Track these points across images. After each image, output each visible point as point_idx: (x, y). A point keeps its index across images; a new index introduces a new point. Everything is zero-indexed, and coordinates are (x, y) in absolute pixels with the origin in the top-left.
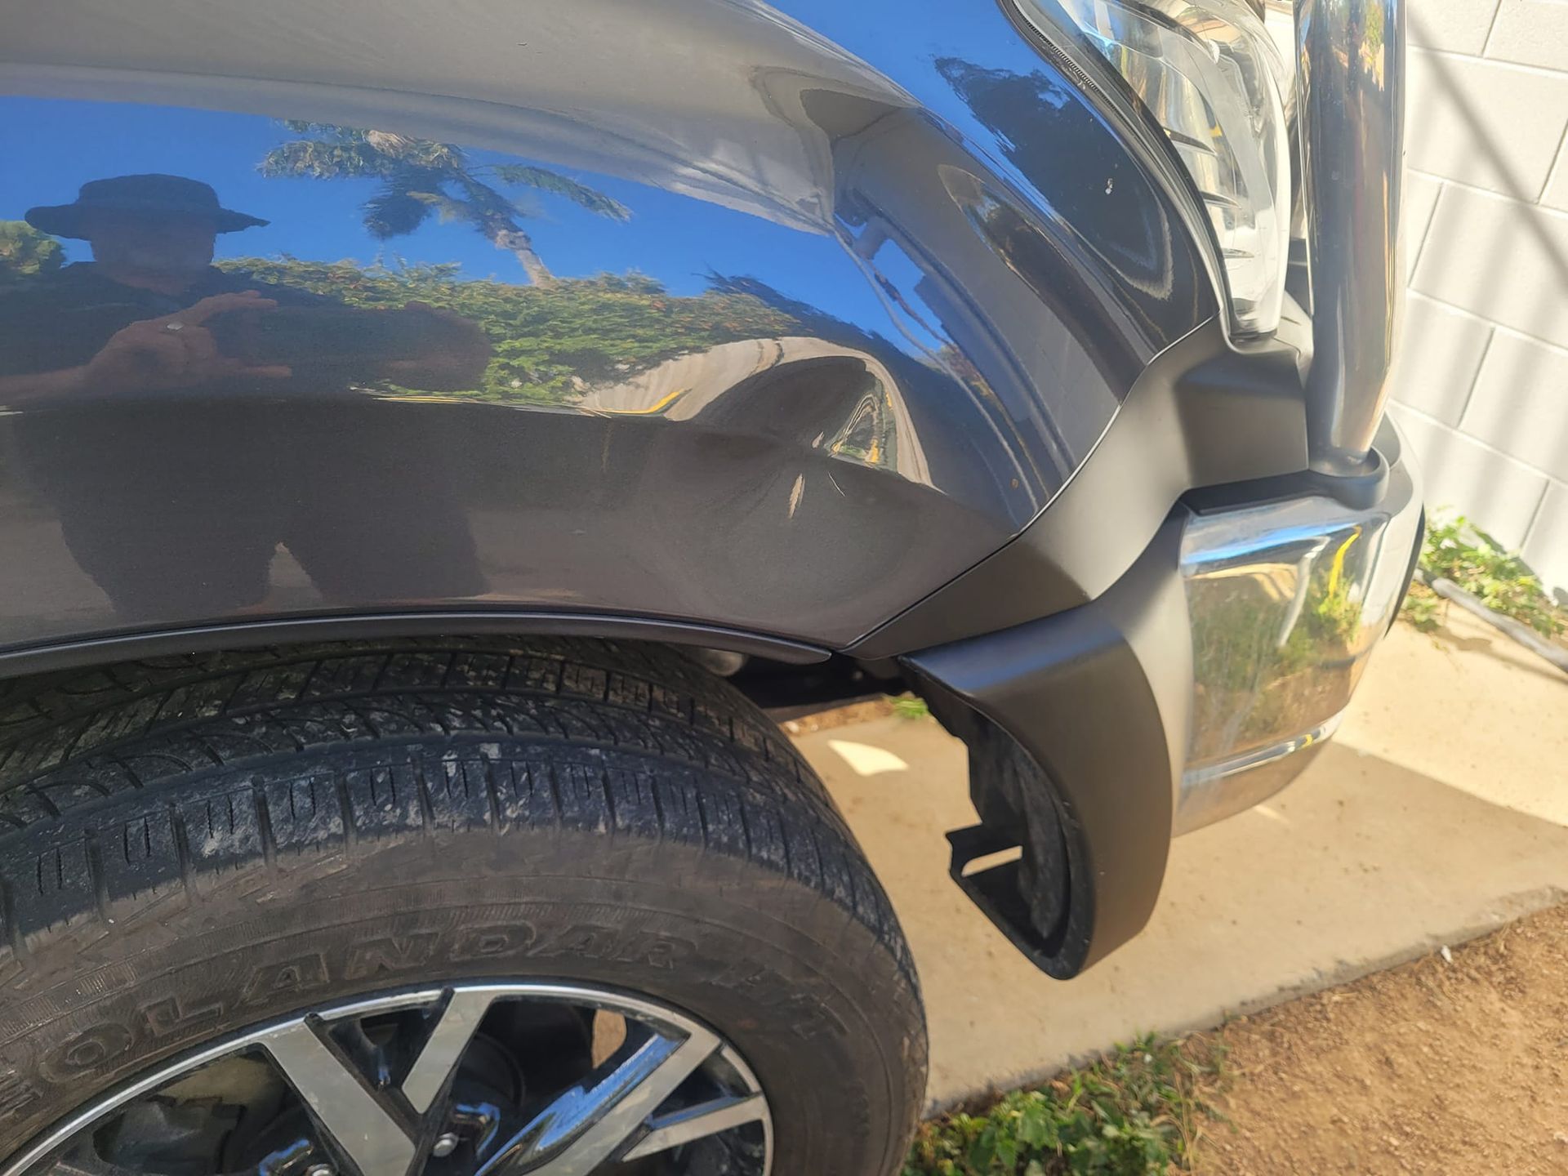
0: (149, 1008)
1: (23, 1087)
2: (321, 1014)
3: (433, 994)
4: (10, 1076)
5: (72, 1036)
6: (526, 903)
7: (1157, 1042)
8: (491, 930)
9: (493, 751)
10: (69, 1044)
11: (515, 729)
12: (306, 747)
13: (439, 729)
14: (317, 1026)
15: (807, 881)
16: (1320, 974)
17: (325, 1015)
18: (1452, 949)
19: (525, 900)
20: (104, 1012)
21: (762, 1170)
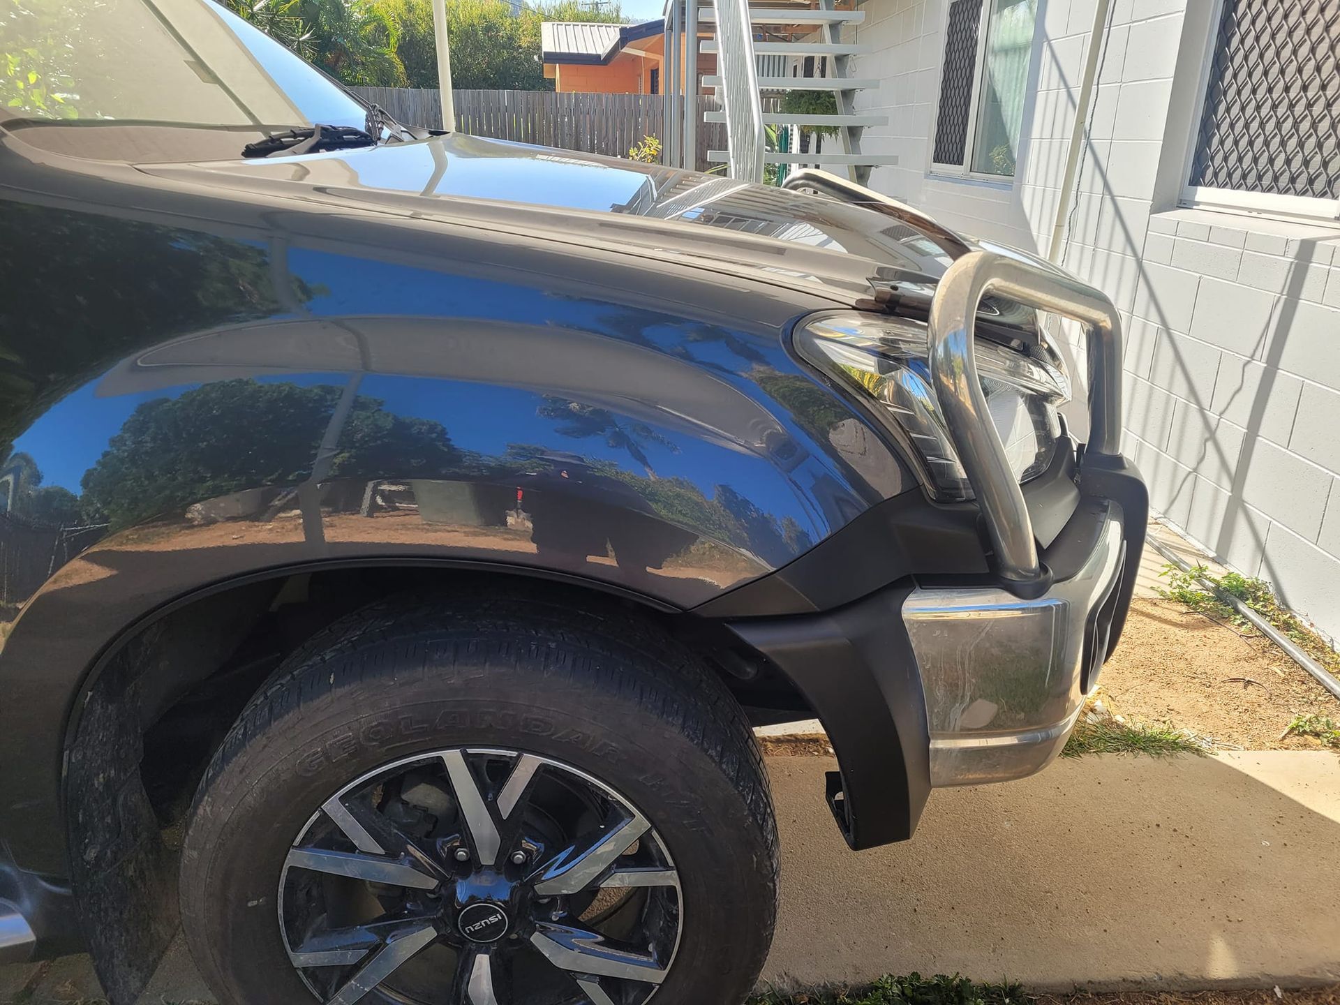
0: (402, 719)
1: (353, 742)
2: (467, 750)
3: (514, 754)
4: (350, 736)
5: (374, 724)
6: (554, 711)
7: (1018, 993)
8: (536, 720)
9: (553, 645)
10: (372, 727)
11: (566, 639)
12: (481, 630)
13: (534, 632)
14: (466, 756)
15: (692, 740)
16: (1161, 978)
17: (470, 751)
18: (1285, 990)
19: (553, 709)
20: (386, 717)
21: (678, 924)
